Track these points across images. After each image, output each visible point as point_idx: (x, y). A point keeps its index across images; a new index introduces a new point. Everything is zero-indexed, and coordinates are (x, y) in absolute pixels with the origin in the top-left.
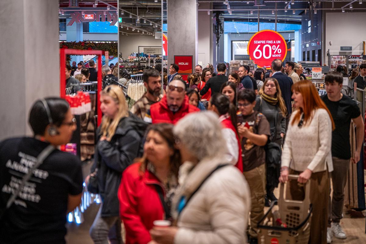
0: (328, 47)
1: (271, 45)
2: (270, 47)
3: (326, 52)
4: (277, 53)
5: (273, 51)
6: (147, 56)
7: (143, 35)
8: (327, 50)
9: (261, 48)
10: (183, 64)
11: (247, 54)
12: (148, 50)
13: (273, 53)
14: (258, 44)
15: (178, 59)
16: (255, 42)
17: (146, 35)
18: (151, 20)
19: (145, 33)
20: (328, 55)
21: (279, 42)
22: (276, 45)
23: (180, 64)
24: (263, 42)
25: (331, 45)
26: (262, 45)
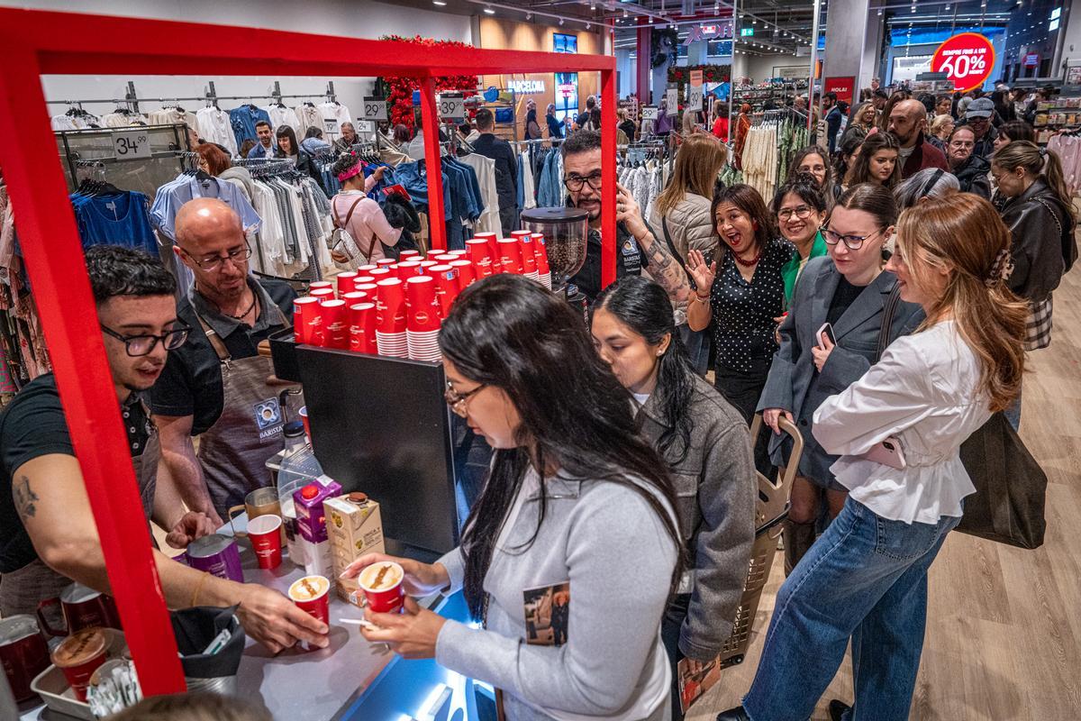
0: (1066, 53)
1: (970, 56)
2: (967, 59)
3: (1062, 61)
4: (977, 68)
5: (971, 65)
6: (784, 82)
7: (782, 54)
8: (1063, 59)
9: (952, 62)
10: (839, 90)
11: (929, 71)
12: (786, 72)
13: (970, 68)
14: (947, 57)
15: (830, 83)
16: (945, 53)
17: (786, 55)
18: (793, 31)
19: (784, 51)
20: (1065, 66)
21: (983, 51)
22: (978, 55)
23: (833, 90)
24: (958, 52)
25: (1072, 50)
26: (955, 57)
